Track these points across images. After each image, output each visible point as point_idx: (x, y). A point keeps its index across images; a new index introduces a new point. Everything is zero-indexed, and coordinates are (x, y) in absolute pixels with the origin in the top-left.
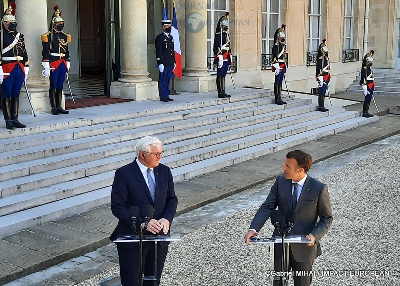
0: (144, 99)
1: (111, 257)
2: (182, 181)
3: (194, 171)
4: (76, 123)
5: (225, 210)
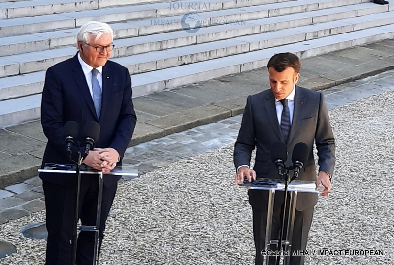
2: (161, 90)
3: (180, 76)
5: (219, 137)
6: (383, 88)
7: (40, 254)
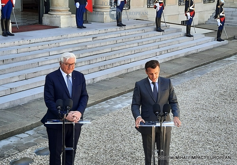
0: (66, 26)
1: (43, 134)
2: (92, 83)
3: (99, 76)
4: (19, 42)
5: (121, 103)
6: (195, 76)
7: (45, 162)
